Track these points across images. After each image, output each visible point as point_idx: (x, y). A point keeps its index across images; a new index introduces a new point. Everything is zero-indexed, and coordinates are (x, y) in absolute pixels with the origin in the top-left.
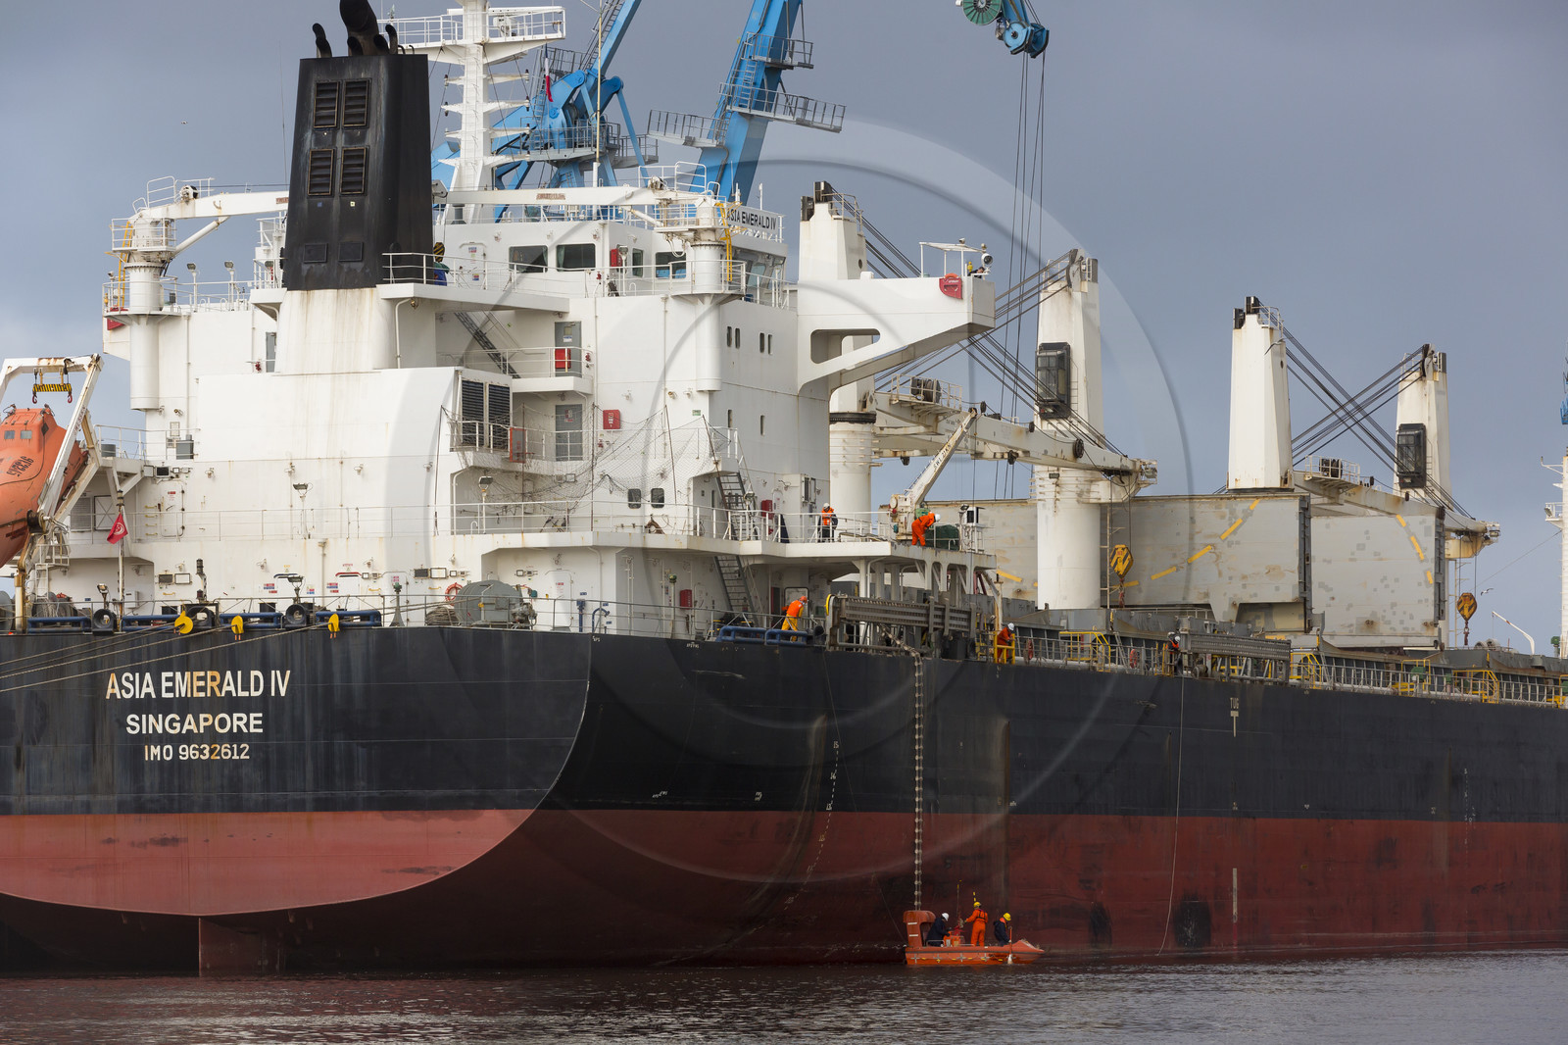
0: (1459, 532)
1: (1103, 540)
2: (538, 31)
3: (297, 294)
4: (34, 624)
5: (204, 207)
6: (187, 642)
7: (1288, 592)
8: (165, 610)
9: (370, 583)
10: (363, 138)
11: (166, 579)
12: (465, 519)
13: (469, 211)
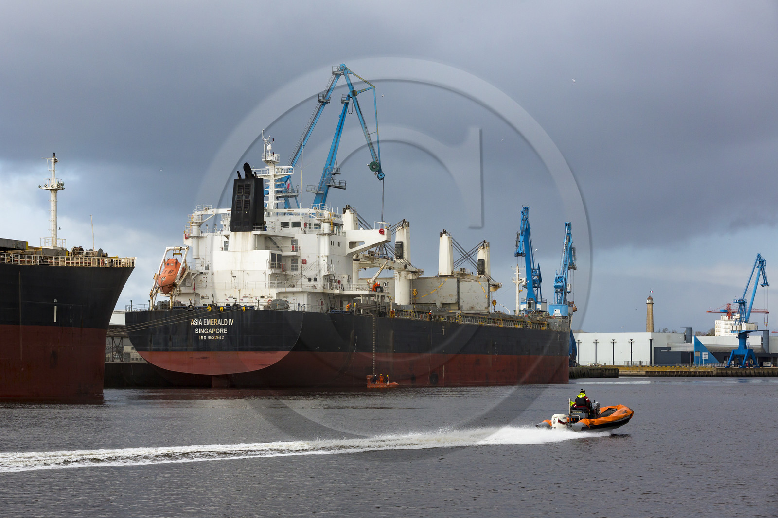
0: (492, 285)
1: (410, 287)
2: (287, 172)
3: (233, 233)
4: (174, 308)
5: (210, 212)
6: (210, 313)
7: (454, 300)
8: (204, 305)
9: (250, 299)
10: (248, 197)
11: (203, 298)
12: (272, 285)
13: (271, 214)
